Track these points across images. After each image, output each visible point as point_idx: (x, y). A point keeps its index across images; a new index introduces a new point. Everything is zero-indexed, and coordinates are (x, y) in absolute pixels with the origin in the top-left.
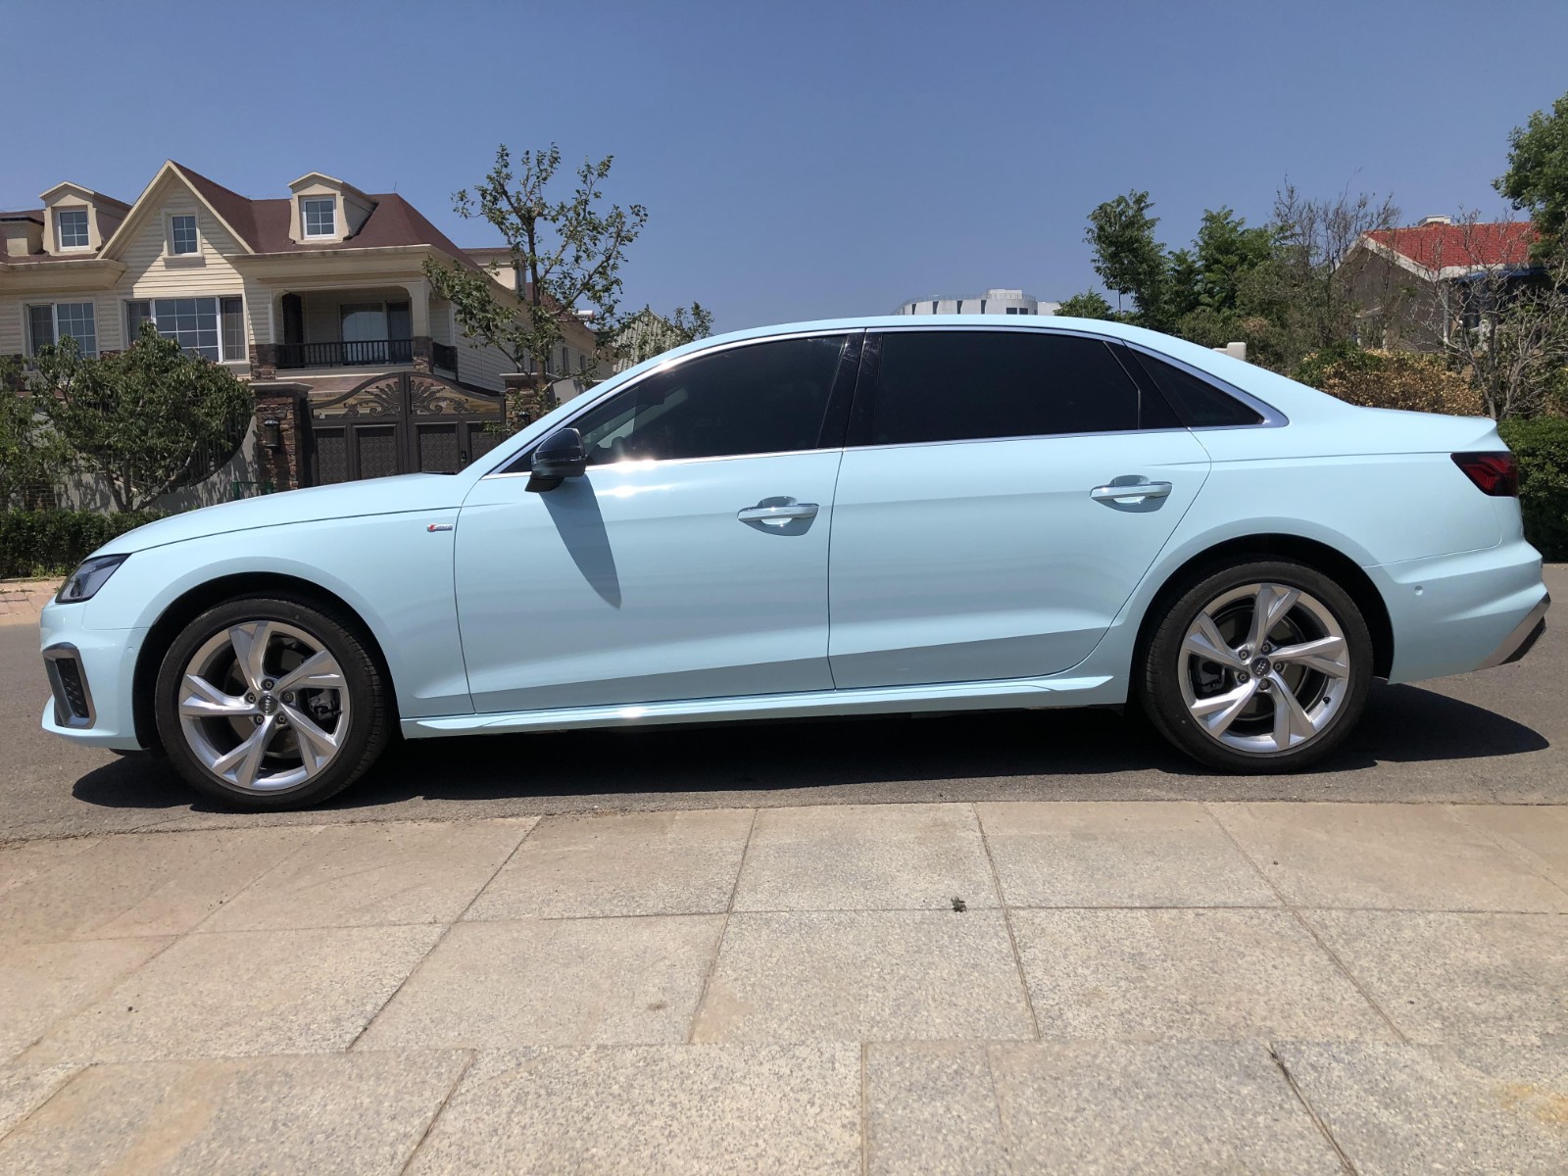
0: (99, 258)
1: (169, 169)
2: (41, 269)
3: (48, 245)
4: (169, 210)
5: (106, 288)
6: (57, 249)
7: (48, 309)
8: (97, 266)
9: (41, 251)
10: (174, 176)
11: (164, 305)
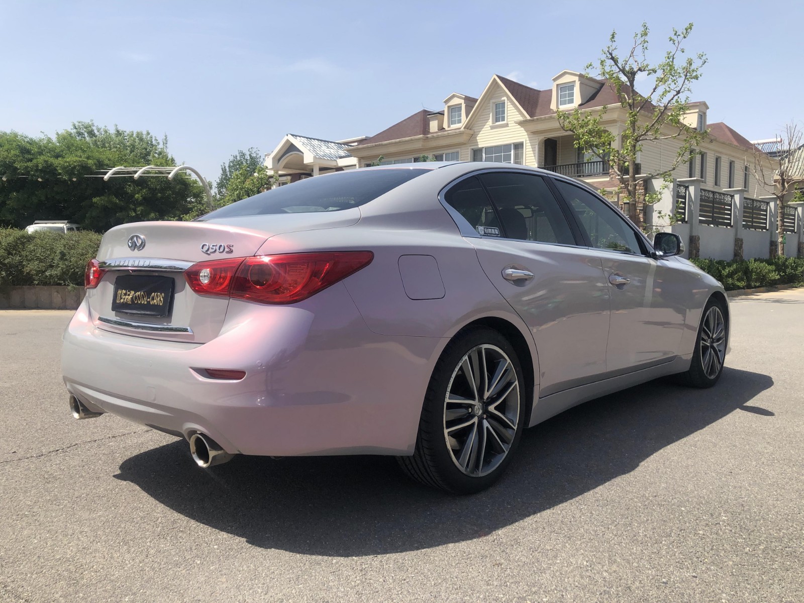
0: (462, 129)
1: (495, 79)
2: (443, 137)
3: (445, 126)
4: (494, 101)
5: (465, 144)
6: (449, 127)
7: (442, 156)
8: (461, 133)
9: (443, 128)
10: (497, 83)
11: (489, 150)
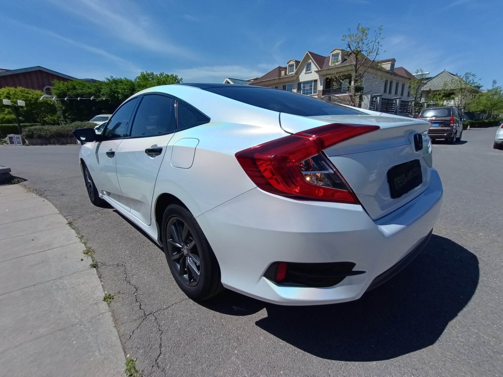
0: (294, 74)
1: (307, 53)
2: (286, 78)
3: (287, 73)
4: (306, 62)
5: (295, 81)
6: (289, 73)
7: (286, 86)
8: (294, 76)
9: (286, 74)
10: (308, 55)
11: (304, 83)
